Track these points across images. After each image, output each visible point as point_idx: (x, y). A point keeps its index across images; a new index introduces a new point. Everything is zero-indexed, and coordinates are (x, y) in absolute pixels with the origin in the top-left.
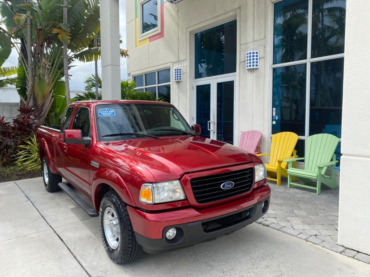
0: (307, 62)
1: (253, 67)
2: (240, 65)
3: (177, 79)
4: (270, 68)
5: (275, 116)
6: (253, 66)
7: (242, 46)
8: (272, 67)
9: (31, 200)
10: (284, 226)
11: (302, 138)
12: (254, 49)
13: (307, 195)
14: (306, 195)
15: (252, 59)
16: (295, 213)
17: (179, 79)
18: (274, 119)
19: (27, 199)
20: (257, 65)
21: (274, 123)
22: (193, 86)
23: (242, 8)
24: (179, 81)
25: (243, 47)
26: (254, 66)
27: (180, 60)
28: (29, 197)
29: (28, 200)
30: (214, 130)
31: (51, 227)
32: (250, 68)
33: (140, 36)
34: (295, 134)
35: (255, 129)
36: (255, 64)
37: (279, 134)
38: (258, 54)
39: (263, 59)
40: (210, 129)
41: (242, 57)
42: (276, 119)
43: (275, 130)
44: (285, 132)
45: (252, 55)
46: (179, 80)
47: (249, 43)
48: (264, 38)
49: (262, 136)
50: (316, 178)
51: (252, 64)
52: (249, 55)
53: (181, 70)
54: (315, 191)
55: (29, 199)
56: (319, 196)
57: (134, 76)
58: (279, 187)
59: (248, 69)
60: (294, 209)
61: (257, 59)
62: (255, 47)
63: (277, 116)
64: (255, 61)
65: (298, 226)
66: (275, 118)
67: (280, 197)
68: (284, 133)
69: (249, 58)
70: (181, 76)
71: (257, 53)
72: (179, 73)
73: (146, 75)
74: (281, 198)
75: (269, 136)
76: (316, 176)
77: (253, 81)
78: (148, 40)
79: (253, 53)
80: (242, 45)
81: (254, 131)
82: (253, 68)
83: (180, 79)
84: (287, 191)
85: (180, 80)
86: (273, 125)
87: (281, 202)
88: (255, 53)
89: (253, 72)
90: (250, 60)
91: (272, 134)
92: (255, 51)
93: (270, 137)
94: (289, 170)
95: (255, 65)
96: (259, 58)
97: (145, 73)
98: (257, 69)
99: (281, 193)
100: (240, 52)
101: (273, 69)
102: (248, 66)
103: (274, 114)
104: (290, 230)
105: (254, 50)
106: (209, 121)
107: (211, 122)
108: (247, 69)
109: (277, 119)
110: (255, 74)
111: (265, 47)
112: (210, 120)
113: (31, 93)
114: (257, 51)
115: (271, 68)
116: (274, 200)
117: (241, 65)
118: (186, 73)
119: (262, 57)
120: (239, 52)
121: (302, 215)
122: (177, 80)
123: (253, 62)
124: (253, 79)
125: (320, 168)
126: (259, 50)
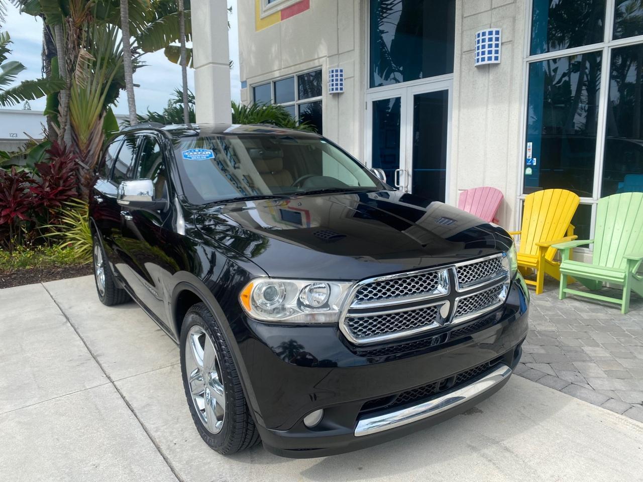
0: (603, 48)
1: (490, 62)
2: (461, 58)
3: (334, 89)
4: (523, 64)
5: (531, 157)
7: (465, 20)
8: (527, 62)
9: (73, 321)
10: (570, 381)
11: (585, 200)
12: (492, 25)
13: (602, 314)
14: (599, 314)
15: (487, 46)
16: (587, 352)
17: (339, 89)
18: (528, 164)
19: (65, 320)
20: (496, 58)
21: (529, 171)
22: (366, 103)
24: (338, 93)
25: (467, 22)
26: (491, 60)
27: (340, 53)
28: (68, 316)
29: (66, 322)
30: (407, 187)
31: (109, 378)
32: (484, 63)
33: (264, 9)
34: (572, 194)
35: (488, 184)
36: (493, 55)
37: (539, 193)
38: (499, 36)
39: (510, 45)
40: (398, 183)
41: (465, 42)
42: (532, 164)
43: (531, 185)
44: (552, 190)
45: (487, 37)
46: (339, 91)
47: (480, 13)
48: (513, 3)
49: (503, 197)
50: (623, 280)
51: (486, 56)
52: (481, 38)
53: (343, 71)
54: (618, 307)
55: (68, 319)
56: (626, 317)
57: (254, 85)
58: (540, 296)
59: (478, 67)
60: (583, 343)
61: (497, 46)
62: (494, 20)
63: (535, 159)
64: (493, 49)
65: (599, 382)
66: (531, 161)
67: (547, 318)
68: (549, 192)
69: (481, 44)
70: (343, 82)
71: (497, 33)
72: (339, 78)
73: (275, 83)
74: (551, 320)
75: (518, 197)
76: (623, 277)
77: (488, 89)
78: (280, 16)
79: (491, 33)
80: (465, 17)
81: (487, 188)
82: (489, 65)
83: (341, 89)
84: (559, 305)
85: (341, 91)
86: (526, 177)
87: (553, 329)
88: (494, 33)
89: (489, 72)
90: (483, 47)
91: (524, 193)
92: (494, 30)
93: (518, 200)
94: (564, 264)
95: (493, 58)
96: (502, 44)
97: (273, 80)
98: (497, 65)
99: (548, 309)
100: (462, 32)
101: (530, 64)
102: (478, 59)
103: (530, 154)
104: (586, 392)
105: (490, 28)
106: (398, 170)
107: (400, 172)
108: (476, 67)
109: (535, 164)
110: (492, 75)
111: (514, 19)
112: (399, 168)
113: (66, 119)
114: (497, 29)
115: (525, 63)
116: (538, 324)
117: (463, 59)
118: (354, 77)
119: (507, 42)
120: (460, 32)
121: (604, 357)
122: (335, 91)
123: (490, 52)
124: (488, 86)
125: (631, 262)
126: (501, 27)
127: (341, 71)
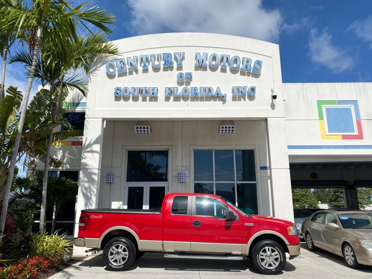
2: (172, 178)
3: (110, 180)
6: (183, 180)
7: (173, 167)
20: (185, 180)
22: (125, 187)
23: (173, 146)
24: (111, 182)
27: (113, 166)
39: (189, 177)
41: (174, 174)
45: (182, 174)
47: (178, 166)
48: (189, 166)
51: (182, 179)
59: (179, 182)
62: (183, 169)
70: (115, 178)
72: (112, 176)
77: (182, 189)
78: (71, 144)
82: (182, 182)
83: (114, 181)
92: (184, 172)
96: (186, 176)
98: (185, 182)
100: (172, 171)
102: (179, 180)
105: (182, 171)
110: (183, 185)
111: (190, 171)
115: (193, 183)
118: (121, 177)
124: (182, 187)
126: (185, 172)
127: (114, 174)
